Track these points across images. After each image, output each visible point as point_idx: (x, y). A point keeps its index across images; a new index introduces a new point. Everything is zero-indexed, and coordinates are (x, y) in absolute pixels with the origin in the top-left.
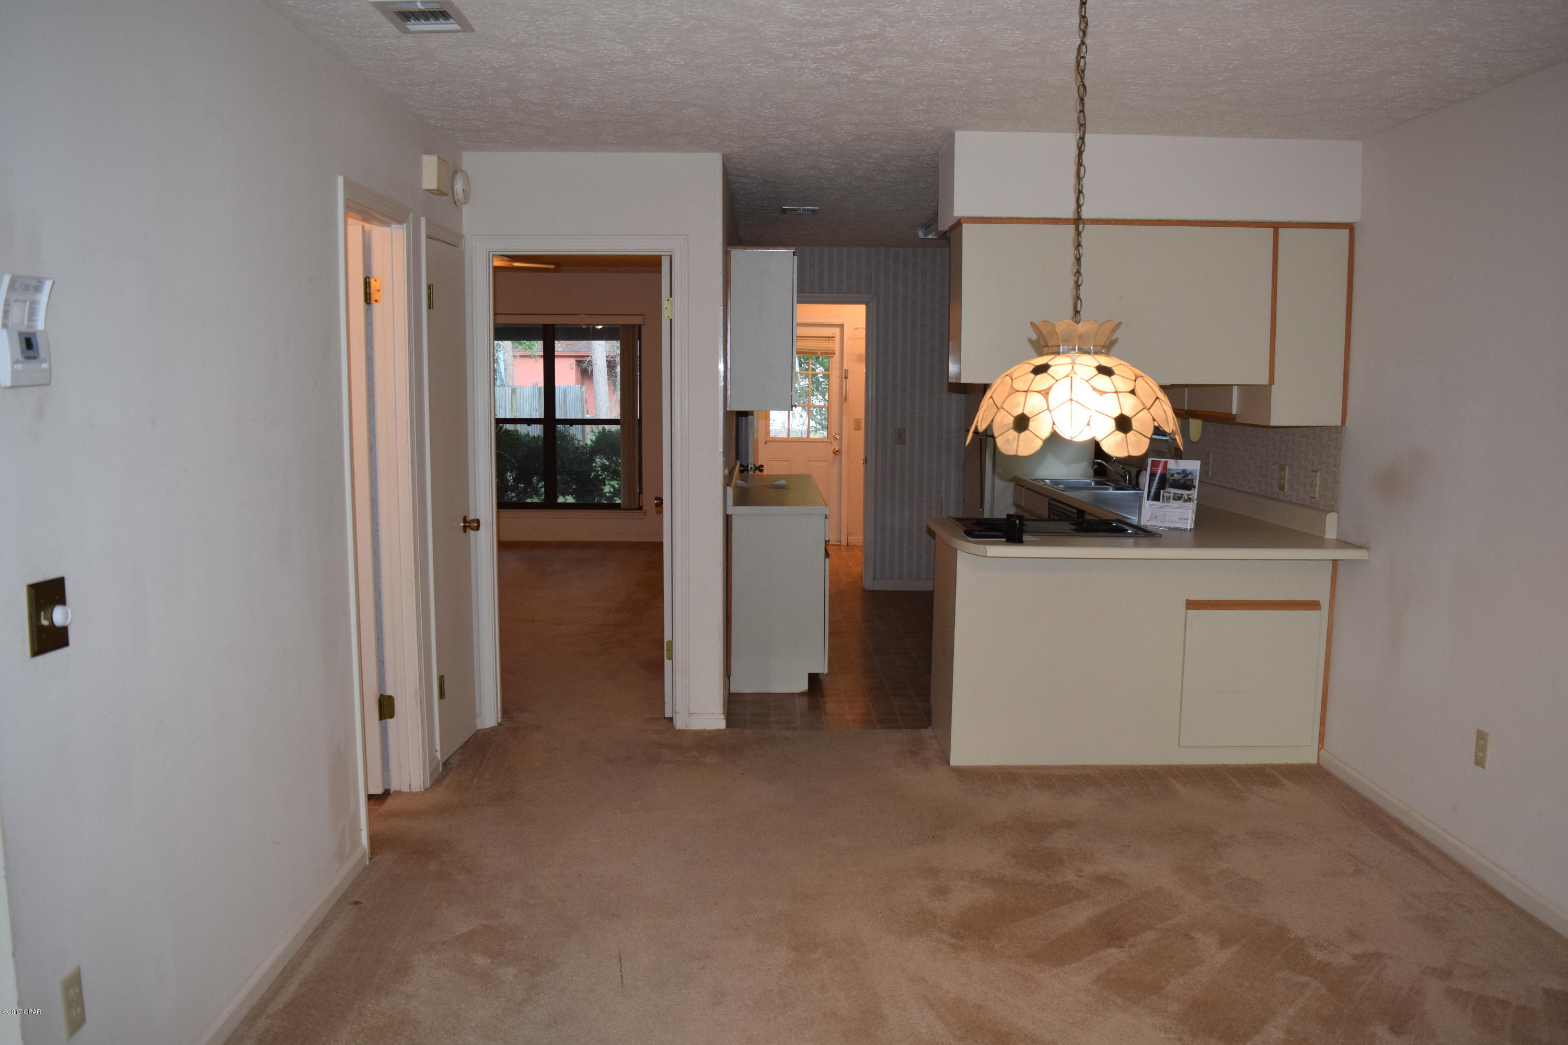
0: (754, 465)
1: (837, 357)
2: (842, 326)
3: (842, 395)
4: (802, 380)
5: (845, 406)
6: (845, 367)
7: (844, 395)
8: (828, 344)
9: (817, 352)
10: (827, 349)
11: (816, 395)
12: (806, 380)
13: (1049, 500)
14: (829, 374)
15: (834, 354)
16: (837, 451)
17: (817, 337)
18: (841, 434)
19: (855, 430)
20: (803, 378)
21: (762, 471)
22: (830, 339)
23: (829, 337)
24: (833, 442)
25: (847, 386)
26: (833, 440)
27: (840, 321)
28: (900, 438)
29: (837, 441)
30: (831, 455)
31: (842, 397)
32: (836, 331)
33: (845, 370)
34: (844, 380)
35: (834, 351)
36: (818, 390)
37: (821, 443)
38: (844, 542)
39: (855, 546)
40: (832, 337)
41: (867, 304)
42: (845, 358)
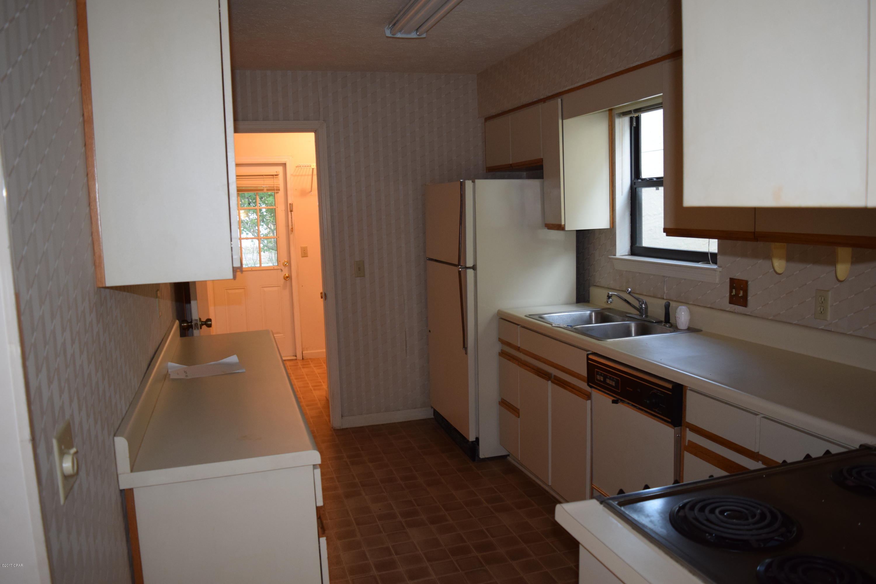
0: (200, 319)
1: (281, 193)
2: (284, 165)
3: (288, 226)
4: (251, 214)
5: (291, 236)
6: (290, 202)
7: (290, 227)
8: (273, 181)
9: (263, 189)
10: (273, 186)
11: (263, 225)
12: (254, 214)
13: (588, 355)
14: (275, 209)
15: (279, 190)
16: (287, 277)
17: (263, 175)
18: (289, 262)
19: (302, 257)
20: (252, 213)
21: (210, 326)
22: (275, 177)
23: (273, 175)
24: (283, 269)
25: (293, 219)
26: (283, 268)
27: (282, 161)
28: (359, 270)
29: (287, 268)
30: (283, 281)
31: (289, 228)
32: (280, 169)
33: (290, 204)
34: (289, 213)
35: (279, 187)
36: (263, 221)
37: (272, 271)
38: (299, 357)
39: (310, 359)
40: (276, 175)
41: (315, 132)
42: (289, 193)
